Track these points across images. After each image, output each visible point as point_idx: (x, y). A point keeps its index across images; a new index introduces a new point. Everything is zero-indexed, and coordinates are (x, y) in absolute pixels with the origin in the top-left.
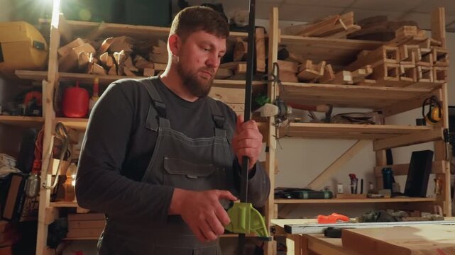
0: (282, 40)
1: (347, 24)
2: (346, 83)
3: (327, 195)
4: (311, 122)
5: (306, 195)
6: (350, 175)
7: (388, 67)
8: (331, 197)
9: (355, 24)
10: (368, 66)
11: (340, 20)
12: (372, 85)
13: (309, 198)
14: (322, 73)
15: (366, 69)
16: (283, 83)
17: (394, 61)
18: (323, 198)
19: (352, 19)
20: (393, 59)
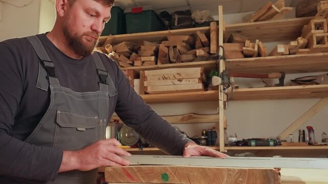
0: (226, 28)
1: (279, 8)
2: (282, 54)
3: (272, 143)
4: (265, 87)
5: (253, 143)
6: (307, 127)
7: (317, 37)
8: (275, 145)
9: (286, 6)
10: (299, 38)
11: (273, 6)
12: (308, 53)
13: (256, 145)
14: (256, 49)
15: (298, 41)
16: (228, 60)
17: (322, 31)
18: (268, 145)
19: (283, 3)
20: (322, 29)
